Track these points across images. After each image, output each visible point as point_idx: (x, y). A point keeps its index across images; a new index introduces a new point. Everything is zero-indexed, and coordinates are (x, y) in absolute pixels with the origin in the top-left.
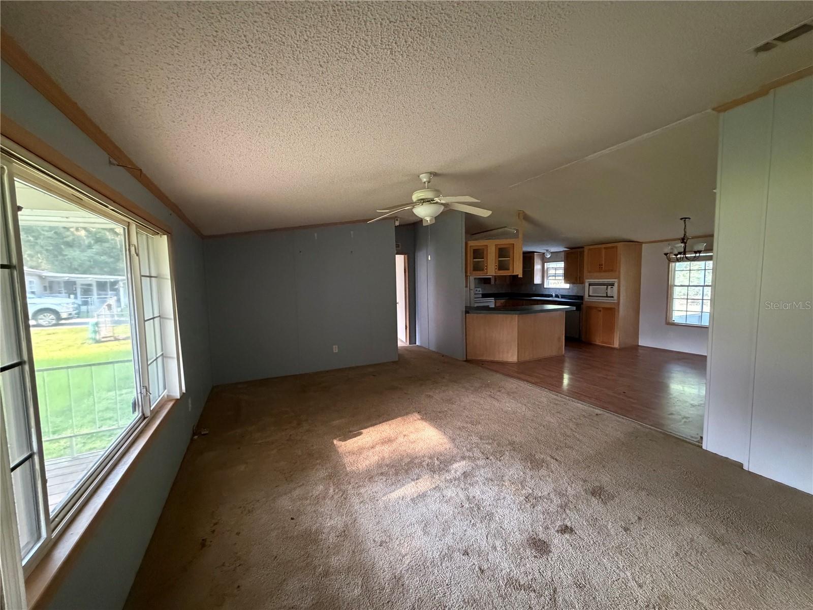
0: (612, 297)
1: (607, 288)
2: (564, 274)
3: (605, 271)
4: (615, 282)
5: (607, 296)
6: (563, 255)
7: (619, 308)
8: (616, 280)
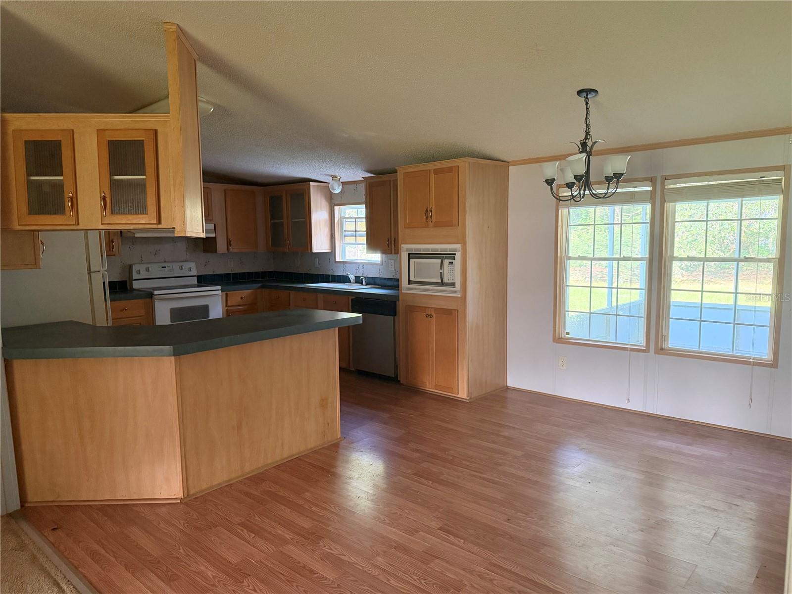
0: (453, 285)
1: (442, 263)
2: (367, 231)
3: (438, 225)
4: (455, 250)
5: (442, 283)
6: (362, 189)
7: (465, 310)
8: (458, 246)
